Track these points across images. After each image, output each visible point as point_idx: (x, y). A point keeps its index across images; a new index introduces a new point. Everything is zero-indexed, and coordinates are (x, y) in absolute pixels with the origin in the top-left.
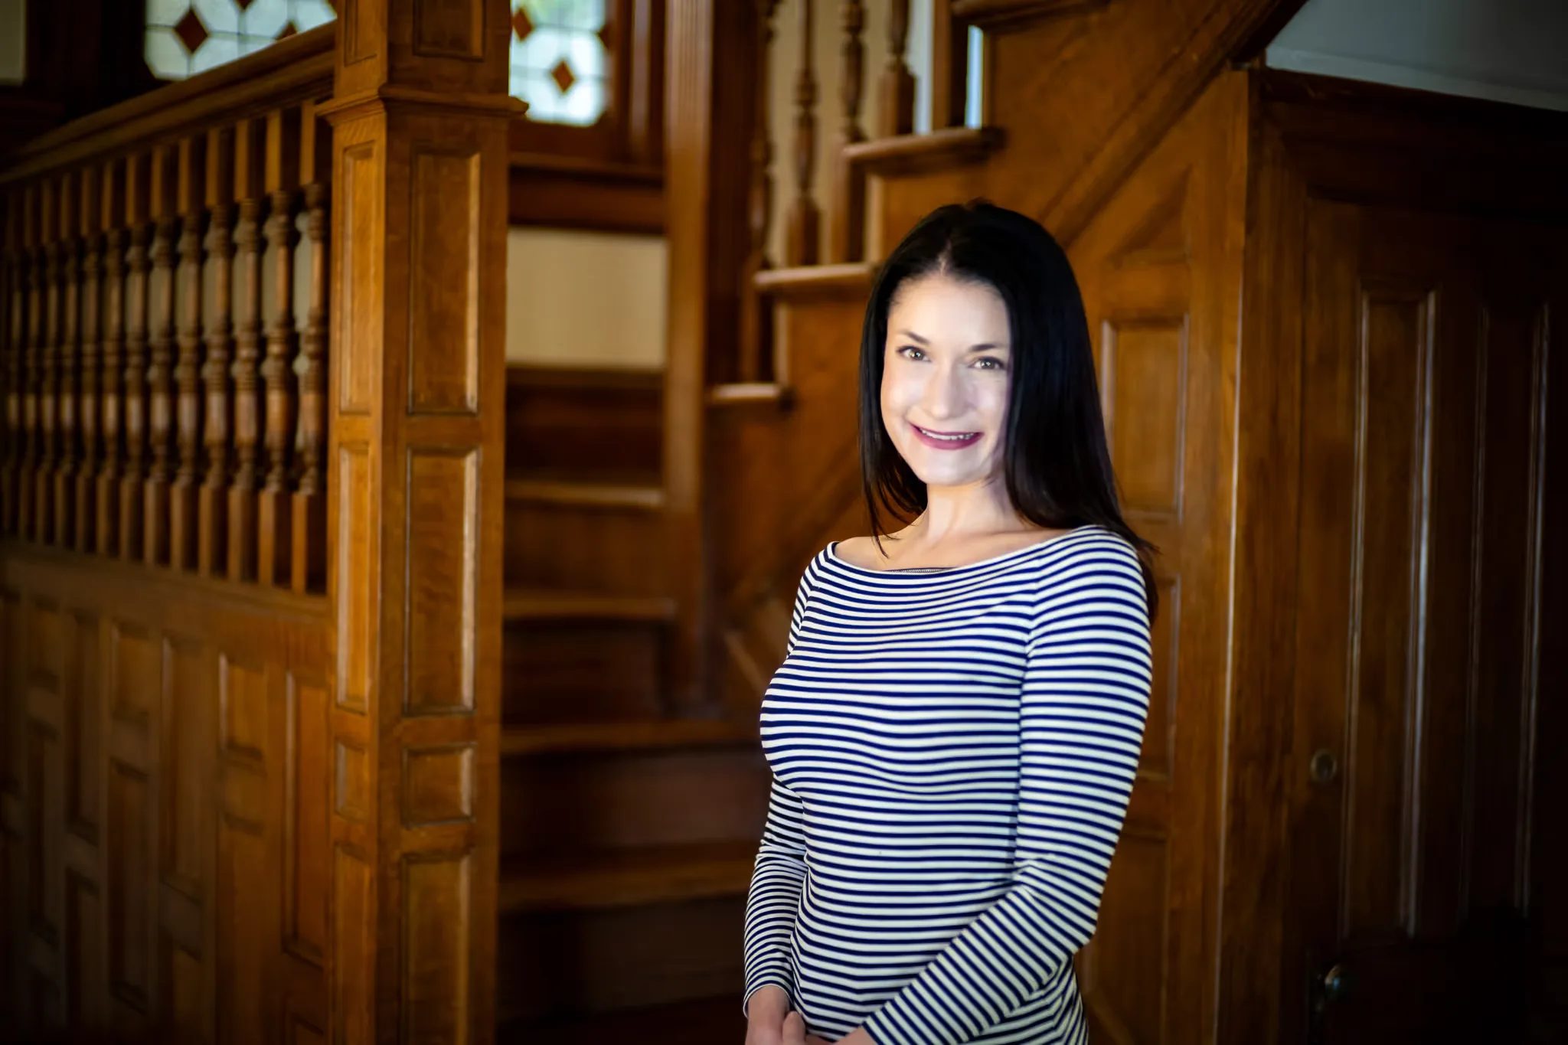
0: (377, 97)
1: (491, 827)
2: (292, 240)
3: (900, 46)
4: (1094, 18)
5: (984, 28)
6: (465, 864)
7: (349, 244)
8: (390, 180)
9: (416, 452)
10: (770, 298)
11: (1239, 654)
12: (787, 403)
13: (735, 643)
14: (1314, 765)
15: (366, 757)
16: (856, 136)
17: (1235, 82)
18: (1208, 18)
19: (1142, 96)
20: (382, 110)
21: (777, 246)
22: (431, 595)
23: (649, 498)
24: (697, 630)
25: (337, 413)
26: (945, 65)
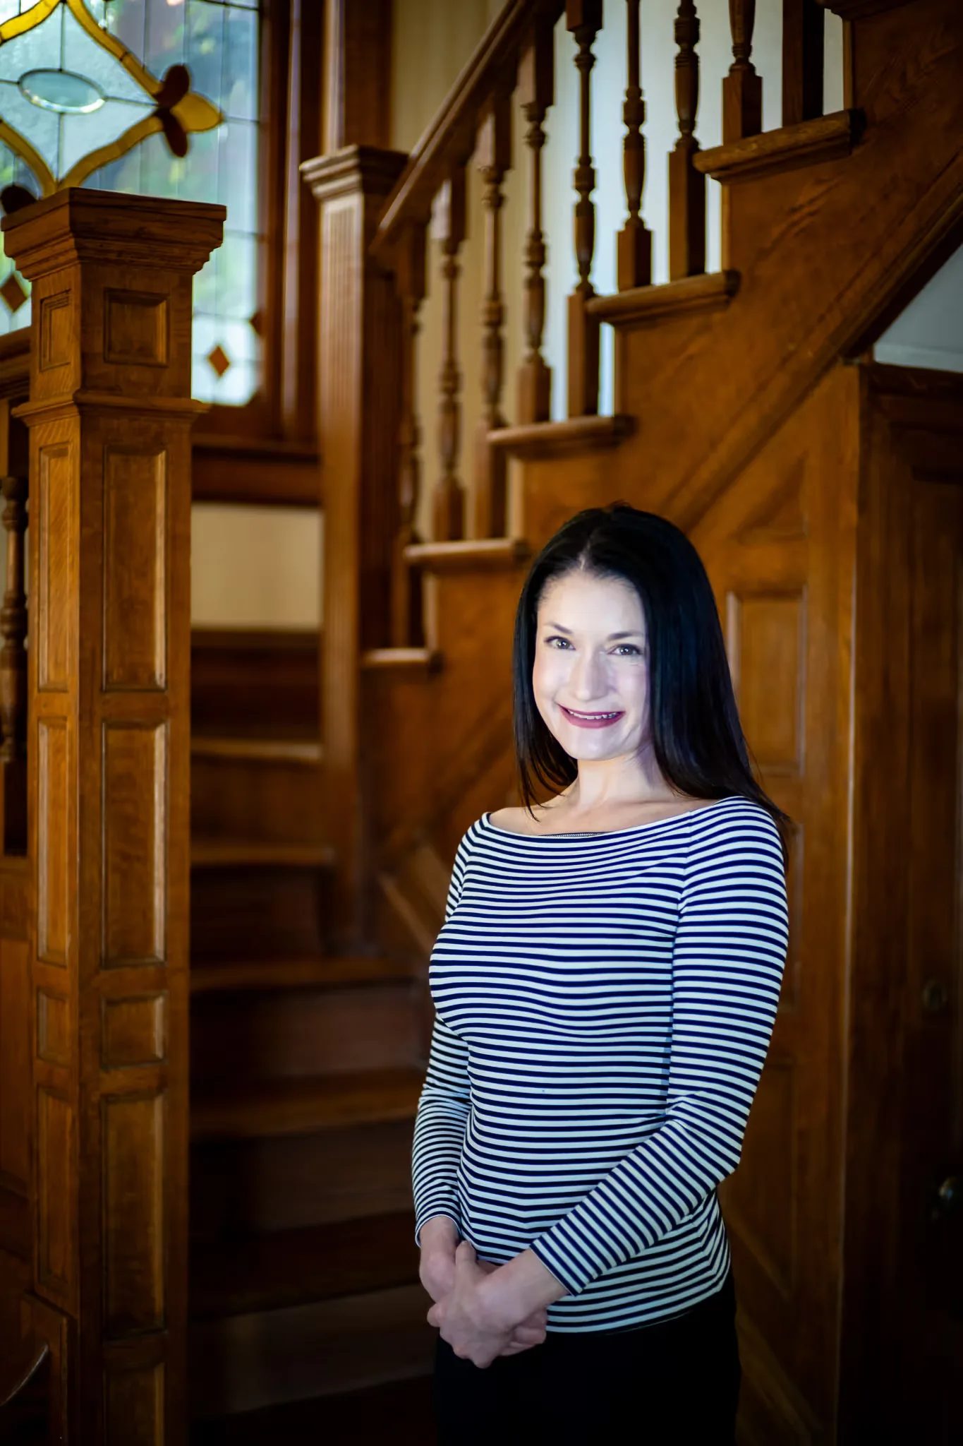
0: (72, 402)
1: (182, 1067)
3: (536, 340)
4: (717, 317)
5: (613, 324)
6: (158, 1103)
7: (46, 536)
8: (83, 478)
9: (110, 726)
10: (418, 570)
11: (858, 896)
12: (436, 667)
13: (390, 887)
14: (926, 994)
15: (67, 1007)
16: (498, 423)
17: (846, 377)
18: (822, 318)
19: (762, 387)
20: (77, 414)
21: (425, 522)
22: (126, 857)
23: (309, 752)
24: (355, 875)
25: (36, 690)
26: (579, 358)
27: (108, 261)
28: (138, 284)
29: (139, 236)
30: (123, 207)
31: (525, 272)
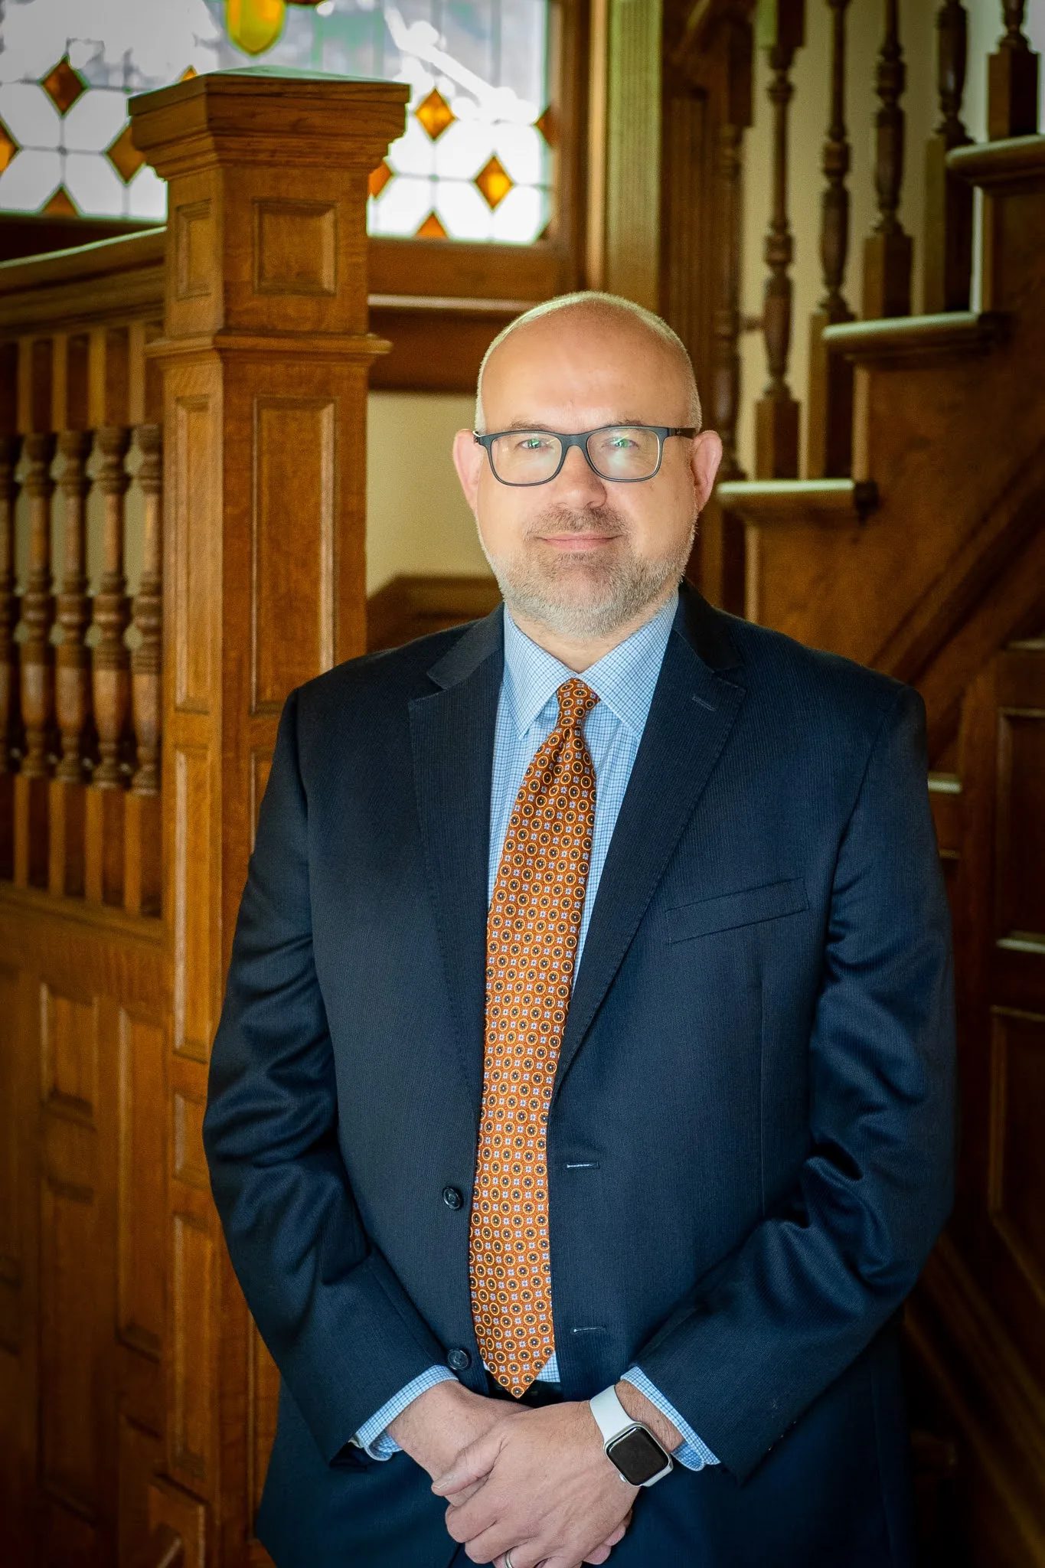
0: (212, 347)
2: (121, 484)
3: (892, 199)
5: (986, 187)
7: (182, 509)
8: (227, 443)
9: (263, 758)
10: (737, 516)
16: (839, 313)
20: (218, 361)
21: (746, 448)
25: (172, 709)
26: (940, 227)
27: (256, 164)
28: (297, 191)
29: (296, 129)
30: (279, 95)
31: (877, 104)
